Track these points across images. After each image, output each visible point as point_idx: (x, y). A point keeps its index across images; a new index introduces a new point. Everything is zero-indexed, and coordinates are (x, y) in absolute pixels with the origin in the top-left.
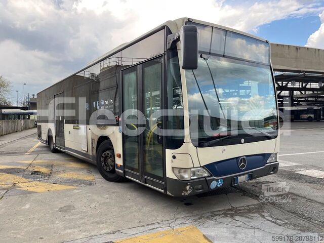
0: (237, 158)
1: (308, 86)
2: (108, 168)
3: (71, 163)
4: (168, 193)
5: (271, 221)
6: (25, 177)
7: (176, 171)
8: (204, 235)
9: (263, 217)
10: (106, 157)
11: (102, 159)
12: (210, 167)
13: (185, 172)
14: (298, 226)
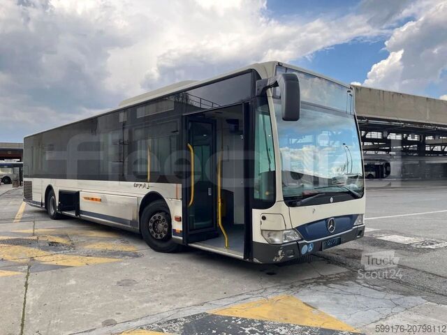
0: (326, 220)
1: (368, 136)
2: (159, 235)
3: (91, 232)
4: (256, 260)
5: (369, 287)
6: (43, 249)
7: (266, 234)
8: (304, 303)
9: (359, 283)
10: (156, 221)
11: (150, 224)
12: (301, 229)
13: (275, 235)
14: (398, 291)
